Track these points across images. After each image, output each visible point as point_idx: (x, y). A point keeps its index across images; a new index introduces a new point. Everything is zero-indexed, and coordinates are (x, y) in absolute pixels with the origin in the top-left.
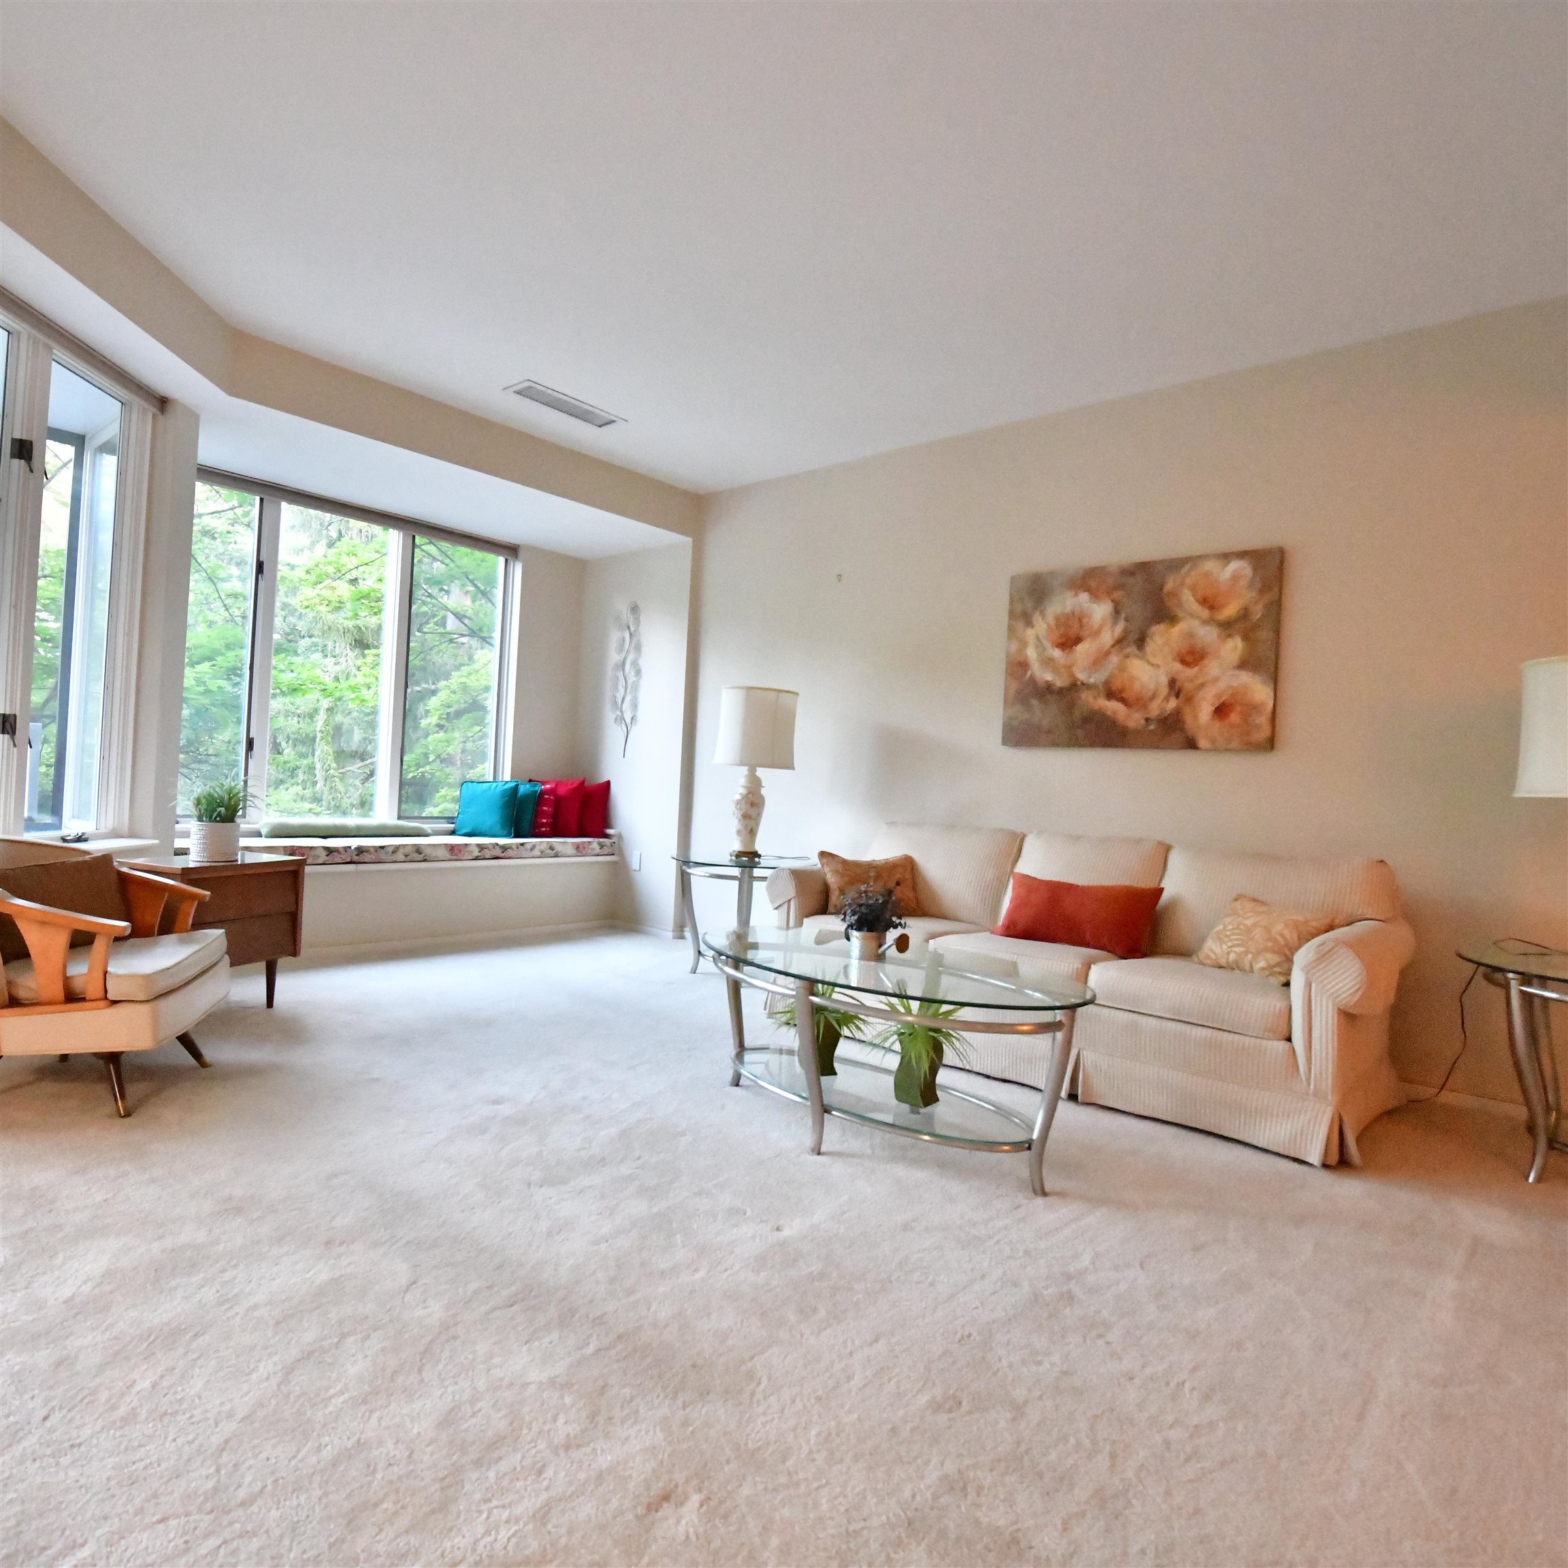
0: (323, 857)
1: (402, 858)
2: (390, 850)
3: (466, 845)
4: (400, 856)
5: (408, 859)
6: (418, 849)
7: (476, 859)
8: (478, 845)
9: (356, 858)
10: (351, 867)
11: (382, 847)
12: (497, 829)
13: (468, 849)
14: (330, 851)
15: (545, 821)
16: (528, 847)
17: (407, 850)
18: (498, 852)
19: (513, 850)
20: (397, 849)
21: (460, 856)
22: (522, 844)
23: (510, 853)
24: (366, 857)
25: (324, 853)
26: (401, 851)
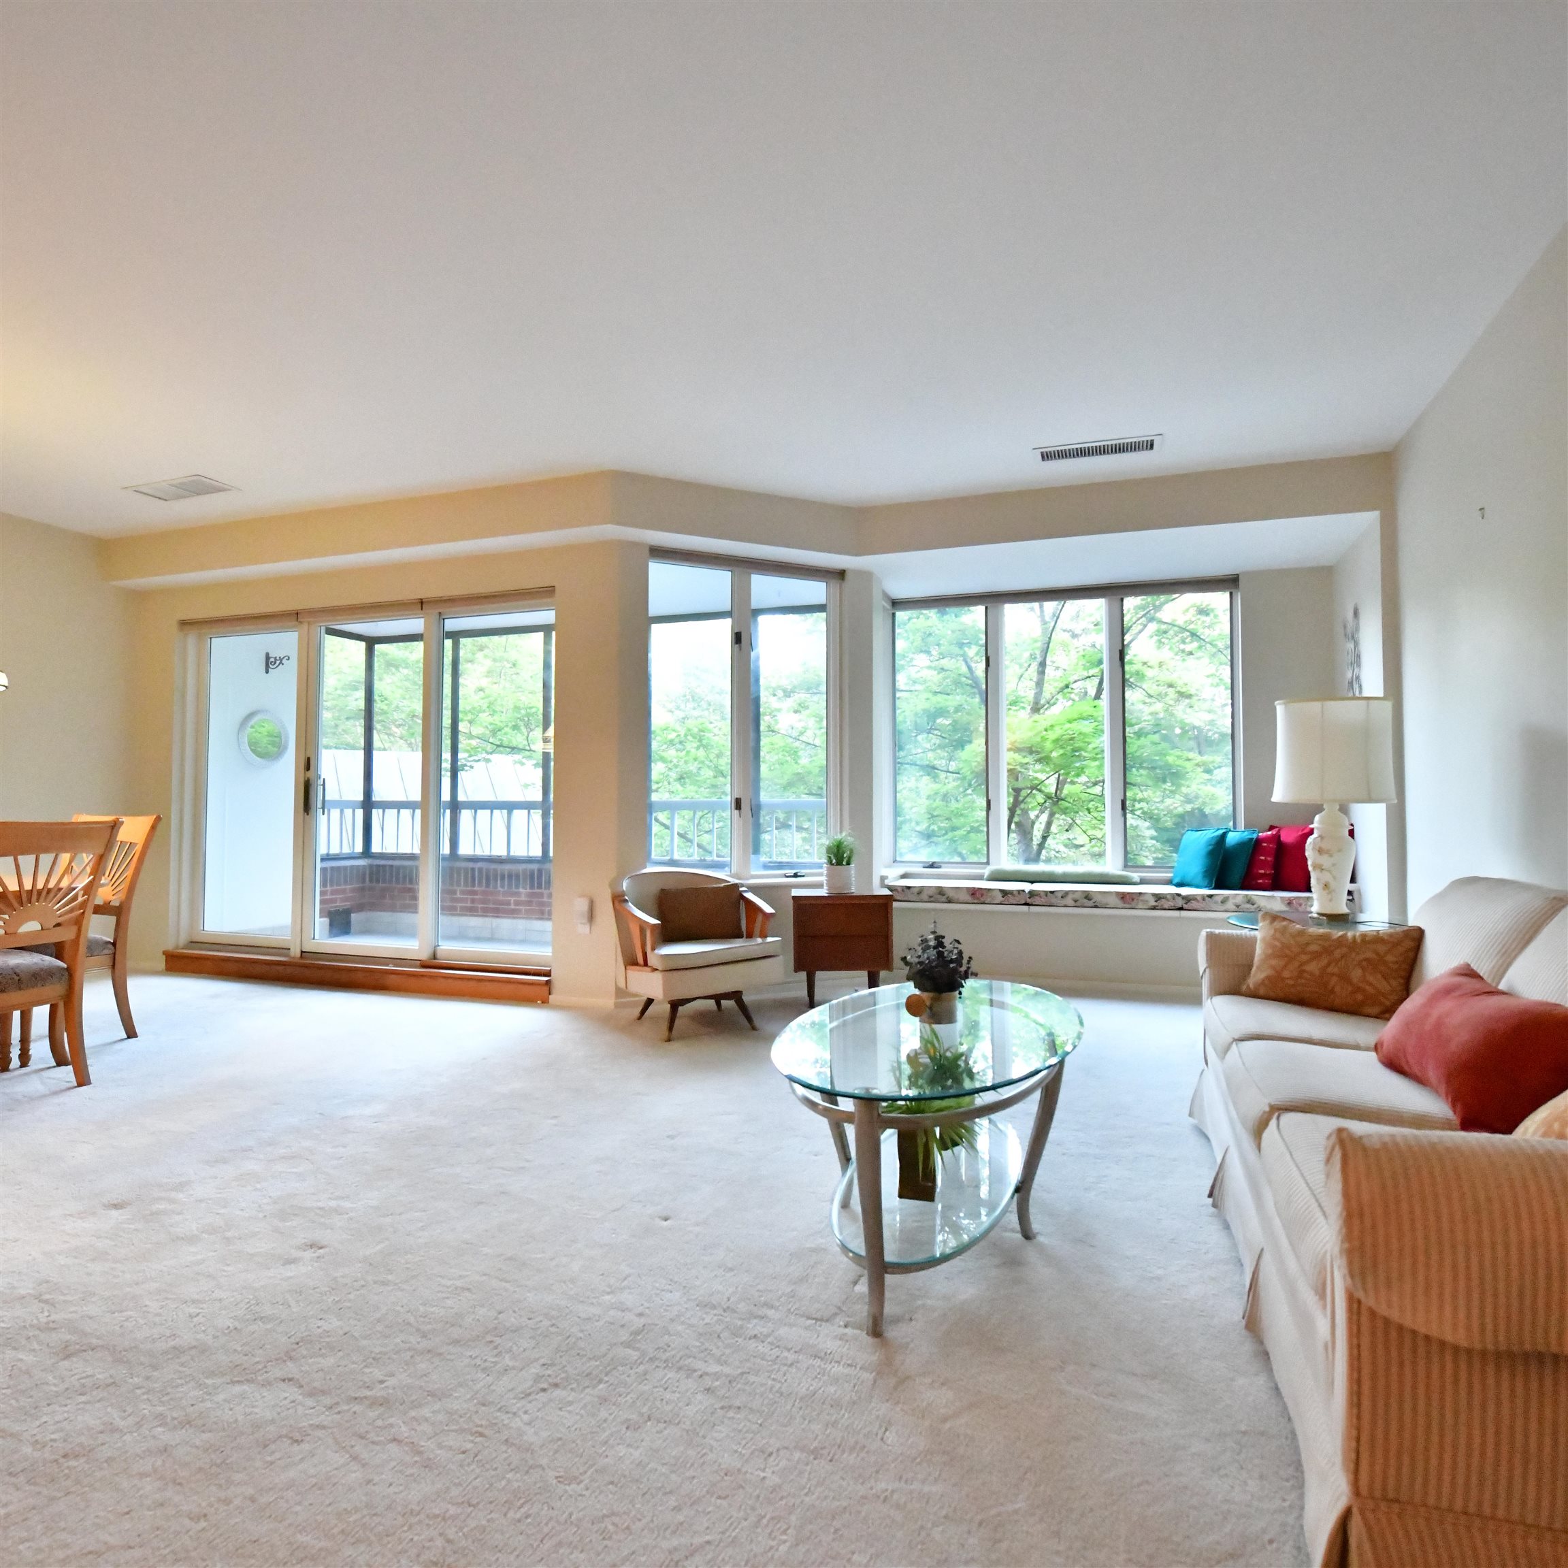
0: (999, 898)
1: (1071, 903)
2: (1060, 895)
3: (1140, 894)
4: (1069, 901)
5: (1077, 904)
6: (1087, 896)
7: (1154, 908)
8: (1154, 895)
9: (1029, 901)
10: (1026, 908)
11: (1052, 892)
12: (1199, 879)
13: (1141, 898)
14: (1005, 893)
15: (1262, 871)
16: (1219, 899)
17: (1076, 896)
18: (1180, 903)
19: (1198, 901)
20: (1066, 893)
21: (1133, 905)
22: (1211, 896)
23: (1194, 904)
24: (1037, 900)
25: (1000, 895)
26: (1070, 896)
